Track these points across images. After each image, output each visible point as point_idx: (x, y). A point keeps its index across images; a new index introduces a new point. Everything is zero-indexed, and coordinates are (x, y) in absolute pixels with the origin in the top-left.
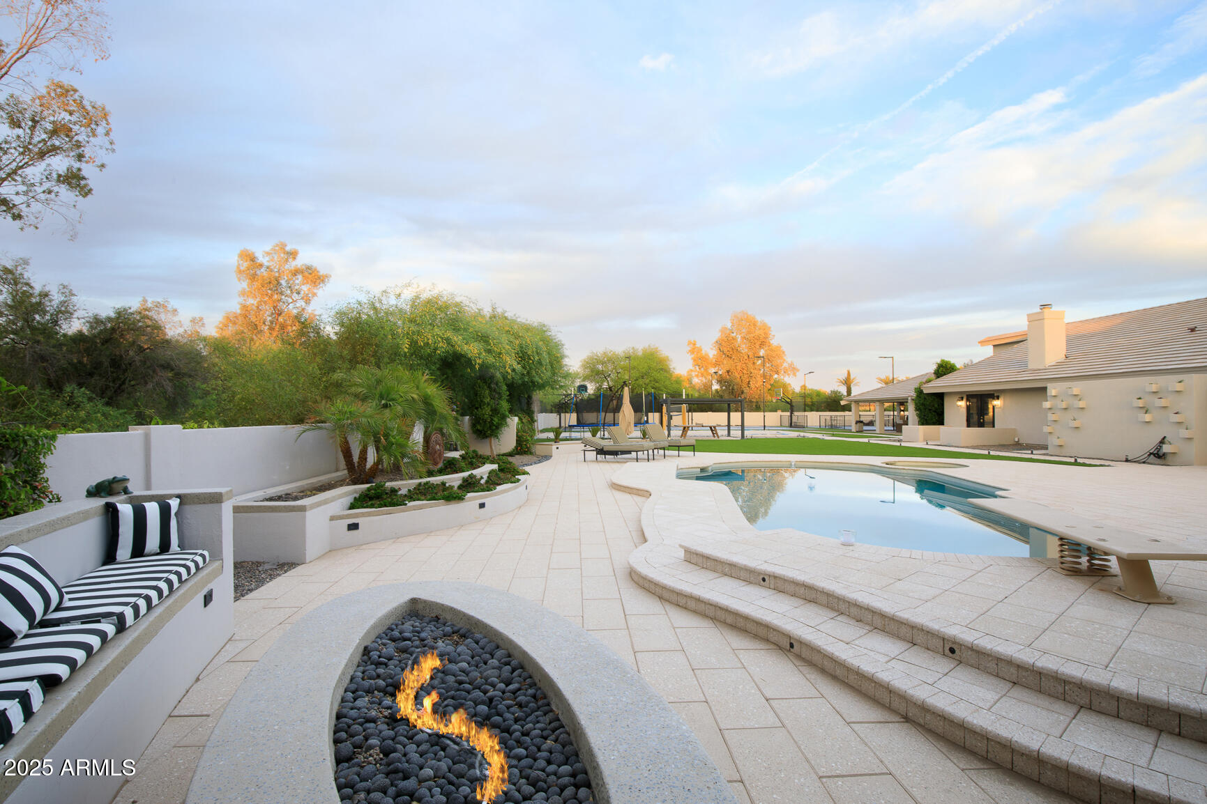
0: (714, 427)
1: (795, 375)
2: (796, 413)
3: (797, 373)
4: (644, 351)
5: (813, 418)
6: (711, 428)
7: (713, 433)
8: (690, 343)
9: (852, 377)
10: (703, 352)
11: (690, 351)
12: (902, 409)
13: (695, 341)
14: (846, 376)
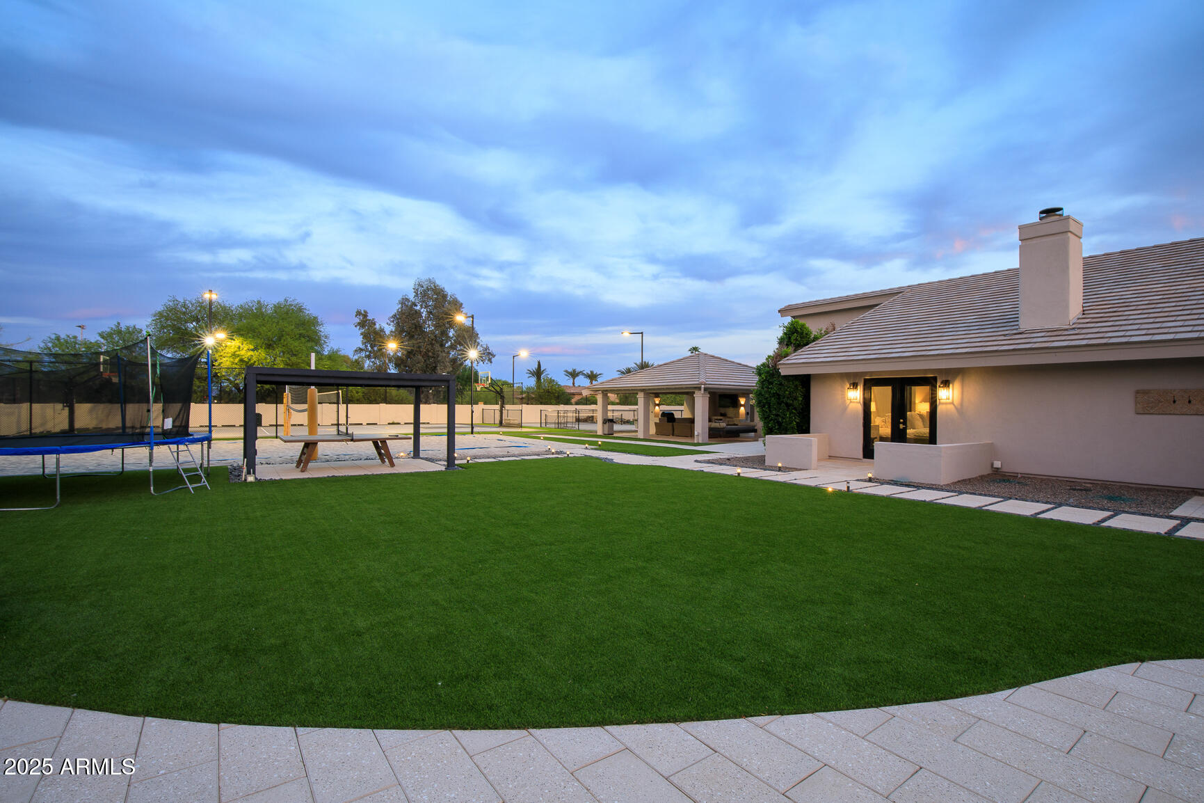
0: (384, 441)
1: (490, 360)
2: (507, 407)
3: (493, 360)
4: (277, 308)
5: (531, 414)
6: (375, 443)
7: (380, 454)
8: (359, 313)
9: (542, 369)
10: (377, 326)
11: (359, 324)
12: (657, 402)
13: (366, 312)
14: (537, 367)
